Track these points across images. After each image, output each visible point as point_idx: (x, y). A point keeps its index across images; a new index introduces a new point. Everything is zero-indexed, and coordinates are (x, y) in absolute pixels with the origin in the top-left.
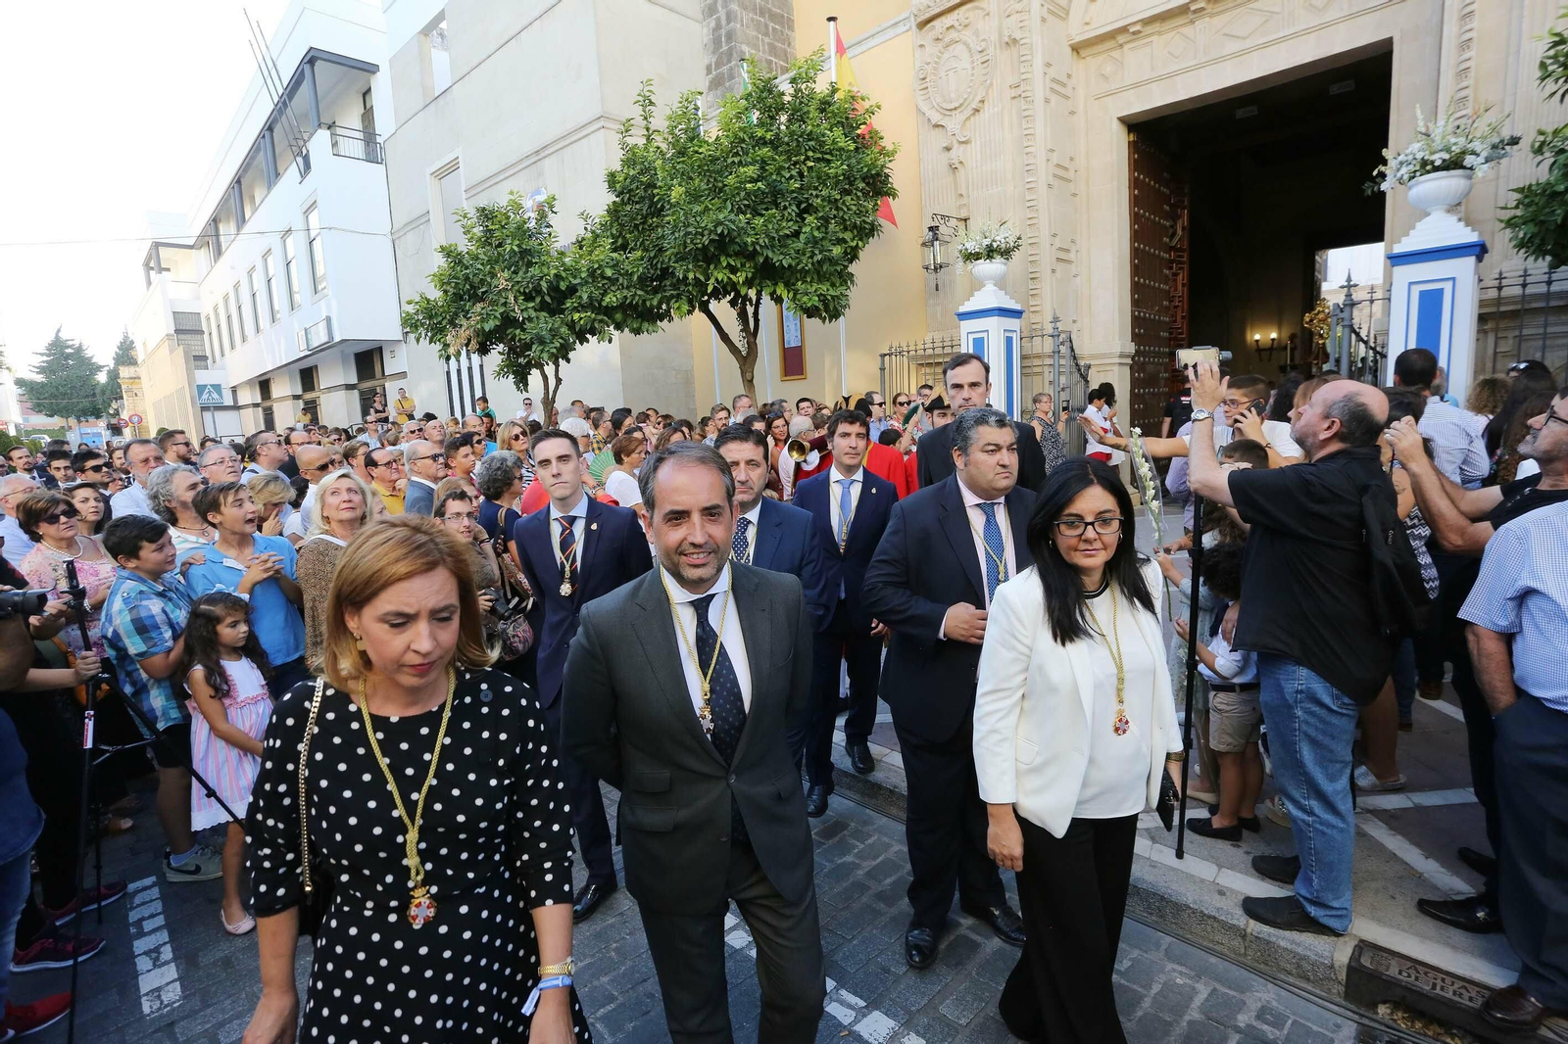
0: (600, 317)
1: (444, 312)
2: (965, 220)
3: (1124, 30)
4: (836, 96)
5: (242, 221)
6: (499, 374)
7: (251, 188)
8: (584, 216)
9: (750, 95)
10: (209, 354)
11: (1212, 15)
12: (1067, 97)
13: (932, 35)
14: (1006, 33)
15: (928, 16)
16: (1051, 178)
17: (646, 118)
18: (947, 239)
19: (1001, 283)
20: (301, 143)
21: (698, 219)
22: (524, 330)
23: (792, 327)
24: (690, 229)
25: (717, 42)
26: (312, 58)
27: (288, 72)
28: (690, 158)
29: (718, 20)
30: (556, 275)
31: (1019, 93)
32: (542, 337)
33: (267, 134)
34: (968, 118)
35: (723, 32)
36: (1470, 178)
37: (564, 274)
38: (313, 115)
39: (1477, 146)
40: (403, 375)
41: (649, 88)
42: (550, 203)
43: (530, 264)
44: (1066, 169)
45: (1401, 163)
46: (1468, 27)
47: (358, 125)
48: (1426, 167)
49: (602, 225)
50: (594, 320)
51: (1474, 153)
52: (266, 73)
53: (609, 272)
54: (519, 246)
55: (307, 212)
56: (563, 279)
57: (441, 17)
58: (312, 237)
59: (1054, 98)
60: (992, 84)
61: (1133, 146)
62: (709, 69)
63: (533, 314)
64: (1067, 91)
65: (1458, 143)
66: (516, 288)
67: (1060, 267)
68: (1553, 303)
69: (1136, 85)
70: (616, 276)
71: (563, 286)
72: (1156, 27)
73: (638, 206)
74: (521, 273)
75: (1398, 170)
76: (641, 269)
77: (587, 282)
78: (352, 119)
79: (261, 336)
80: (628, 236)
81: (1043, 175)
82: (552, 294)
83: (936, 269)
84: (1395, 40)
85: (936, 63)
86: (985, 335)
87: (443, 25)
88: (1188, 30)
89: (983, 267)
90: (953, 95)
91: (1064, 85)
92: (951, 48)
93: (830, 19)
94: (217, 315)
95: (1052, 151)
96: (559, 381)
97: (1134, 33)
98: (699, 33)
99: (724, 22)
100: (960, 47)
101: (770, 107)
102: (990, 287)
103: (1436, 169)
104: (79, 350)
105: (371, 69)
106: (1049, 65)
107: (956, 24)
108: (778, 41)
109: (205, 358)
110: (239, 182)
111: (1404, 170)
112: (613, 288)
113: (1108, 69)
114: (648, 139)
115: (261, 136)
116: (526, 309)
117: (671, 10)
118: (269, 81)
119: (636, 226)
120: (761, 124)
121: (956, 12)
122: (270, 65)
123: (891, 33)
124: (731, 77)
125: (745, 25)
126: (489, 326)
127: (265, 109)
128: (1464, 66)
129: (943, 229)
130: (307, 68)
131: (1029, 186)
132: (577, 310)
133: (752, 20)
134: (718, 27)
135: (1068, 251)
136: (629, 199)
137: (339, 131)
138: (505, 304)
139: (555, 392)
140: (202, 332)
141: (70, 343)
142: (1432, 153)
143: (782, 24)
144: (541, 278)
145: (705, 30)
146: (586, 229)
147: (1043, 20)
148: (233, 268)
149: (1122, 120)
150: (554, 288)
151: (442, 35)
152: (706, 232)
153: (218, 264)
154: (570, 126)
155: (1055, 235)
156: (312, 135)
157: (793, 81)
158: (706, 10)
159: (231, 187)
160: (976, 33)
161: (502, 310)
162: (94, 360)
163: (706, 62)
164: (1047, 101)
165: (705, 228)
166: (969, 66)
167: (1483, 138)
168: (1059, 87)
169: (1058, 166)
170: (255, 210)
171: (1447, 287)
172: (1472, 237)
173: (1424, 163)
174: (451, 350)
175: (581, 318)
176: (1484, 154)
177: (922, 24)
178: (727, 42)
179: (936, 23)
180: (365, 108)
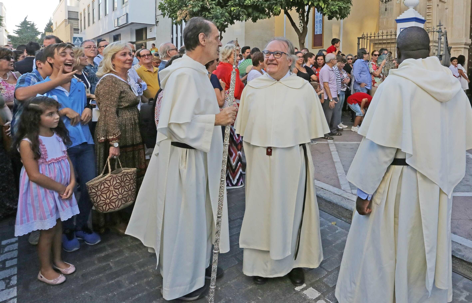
0: (243, 10)
1: (176, 4)
10: (80, 28)
22: (210, 13)
23: (319, 26)
32: (218, 16)
40: (154, 39)
50: (240, 11)
63: (214, 6)
67: (440, 4)
79: (100, 21)
83: (386, 2)
94: (84, 13)
102: (411, 9)
104: (33, 25)
109: (78, 30)
116: (211, 4)
126: (195, 10)
132: (232, 6)
140: (78, 20)
141: (30, 23)
162: (37, 30)
174: (179, 19)
175: (234, 10)
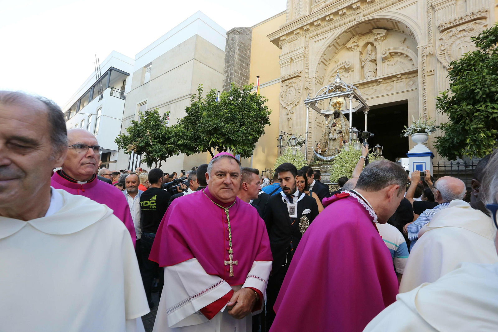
2: (291, 135)
7: (84, 102)
12: (322, 105)
13: (285, 84)
14: (305, 86)
15: (285, 79)
21: (210, 122)
24: (206, 125)
25: (227, 80)
26: (111, 69)
27: (103, 72)
33: (93, 88)
34: (294, 107)
36: (427, 135)
38: (107, 84)
39: (428, 127)
44: (321, 124)
46: (425, 98)
49: (182, 122)
51: (427, 129)
52: (97, 72)
55: (98, 110)
57: (150, 64)
58: (98, 117)
60: (301, 98)
65: (423, 126)
73: (194, 118)
75: (408, 131)
78: (119, 87)
80: (189, 126)
81: (314, 124)
83: (281, 147)
84: (408, 100)
85: (286, 91)
87: (151, 66)
90: (290, 100)
92: (290, 88)
93: (257, 77)
95: (317, 117)
98: (223, 77)
99: (229, 75)
100: (293, 88)
103: (418, 132)
105: (128, 74)
107: (292, 82)
108: (244, 82)
110: (81, 99)
111: (410, 131)
115: (91, 88)
117: (216, 70)
118: (97, 74)
119: (192, 123)
121: (292, 79)
122: (99, 70)
123: (274, 82)
125: (235, 76)
127: (94, 81)
128: (425, 108)
129: (284, 136)
130: (109, 72)
131: (310, 127)
133: (238, 76)
134: (228, 76)
137: (114, 89)
142: (417, 128)
143: (246, 78)
145: (224, 76)
147: (316, 84)
151: (150, 69)
154: (181, 95)
156: (105, 89)
158: (225, 71)
159: (77, 101)
160: (298, 85)
163: (223, 84)
166: (295, 93)
167: (430, 126)
169: (318, 122)
170: (83, 107)
171: (424, 164)
172: (429, 151)
173: (415, 130)
176: (430, 129)
177: (283, 81)
178: (230, 80)
179: (287, 81)
180: (123, 84)
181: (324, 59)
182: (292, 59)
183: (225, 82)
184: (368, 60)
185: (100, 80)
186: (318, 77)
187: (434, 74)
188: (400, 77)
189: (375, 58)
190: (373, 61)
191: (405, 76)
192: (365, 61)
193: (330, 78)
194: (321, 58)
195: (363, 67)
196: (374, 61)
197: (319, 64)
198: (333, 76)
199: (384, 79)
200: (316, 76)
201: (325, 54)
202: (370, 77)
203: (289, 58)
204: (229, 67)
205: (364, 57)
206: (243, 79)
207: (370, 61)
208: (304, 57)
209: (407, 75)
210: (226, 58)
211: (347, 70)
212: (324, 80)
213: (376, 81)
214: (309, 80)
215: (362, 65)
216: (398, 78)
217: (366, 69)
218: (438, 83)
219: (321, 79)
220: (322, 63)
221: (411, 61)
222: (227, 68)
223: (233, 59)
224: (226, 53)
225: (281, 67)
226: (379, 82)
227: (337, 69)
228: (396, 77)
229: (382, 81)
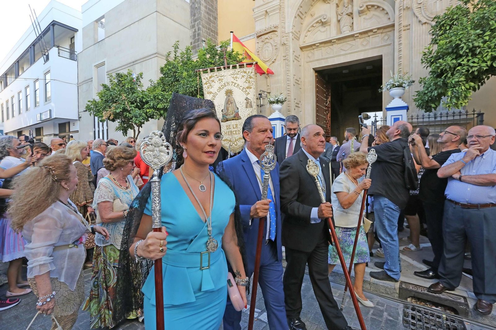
0: (156, 111)
1: (101, 106)
2: (269, 93)
3: (314, 45)
4: (233, 53)
5: (17, 76)
6: (117, 130)
7: (23, 64)
8: (151, 81)
9: (207, 49)
11: (338, 44)
12: (299, 61)
13: (261, 40)
14: (282, 41)
15: (260, 34)
16: (294, 83)
17: (175, 52)
18: (264, 97)
19: (280, 111)
20: (46, 51)
21: (191, 83)
22: (130, 113)
24: (188, 86)
25: (194, 36)
26: (54, 24)
27: (43, 27)
28: (188, 65)
29: (195, 30)
30: (142, 97)
31: (286, 58)
32: (137, 115)
33: (32, 47)
34: (271, 64)
35: (197, 33)
36: (404, 90)
37: (145, 97)
38: (52, 43)
39: (405, 82)
40: (77, 131)
41: (178, 43)
42: (141, 75)
43: (133, 93)
44: (298, 81)
45: (388, 85)
46: (400, 54)
47: (68, 47)
48: (394, 86)
49: (158, 83)
50: (154, 112)
51: (405, 83)
52: (35, 26)
53: (160, 97)
54: (130, 86)
55: (45, 74)
56: (144, 98)
57: (103, 17)
58: (47, 82)
59: (295, 61)
60: (278, 55)
61: (317, 77)
62: (191, 43)
63: (133, 108)
64: (299, 60)
65: (401, 81)
66: (128, 100)
67: (296, 108)
68: (424, 124)
69: (318, 60)
70: (162, 99)
71: (144, 101)
72: (323, 45)
73: (170, 79)
74: (130, 95)
75: (387, 86)
76: (171, 97)
77: (152, 100)
78: (67, 45)
79: (21, 115)
80: (166, 87)
81: (292, 81)
82: (140, 103)
83: (260, 106)
84: (383, 55)
85: (262, 48)
86: (275, 126)
87: (103, 20)
88: (331, 47)
89: (275, 106)
90: (267, 57)
91: (298, 58)
92: (266, 44)
93: (231, 32)
95: (295, 75)
96: (139, 132)
97: (317, 46)
98: (190, 33)
99: (197, 30)
100: (269, 44)
101: (214, 53)
102: (277, 112)
103: (396, 87)
105: (76, 30)
106: (294, 52)
107: (268, 38)
108: (213, 38)
110: (18, 62)
111: (388, 86)
112: (161, 103)
113: (310, 55)
114: (175, 58)
115: (30, 47)
116: (131, 107)
117: (181, 25)
118: (36, 29)
119: (169, 85)
120: (210, 58)
121: (268, 34)
122: (37, 24)
123: (249, 38)
124: (198, 46)
125: (203, 32)
126: (118, 111)
127: (33, 38)
128: (400, 63)
129: (263, 95)
130: (51, 27)
131: (288, 84)
132: (148, 108)
133: (206, 31)
134: (195, 31)
135: (299, 104)
136: (167, 76)
137: (60, 48)
138: (124, 104)
139: (138, 135)
142: (395, 83)
143: (215, 34)
144: (137, 97)
145: (191, 32)
146: (151, 85)
147: (293, 39)
148: (12, 91)
149: (314, 69)
150: (141, 101)
151: (102, 23)
152: (193, 87)
153: (5, 89)
154: (146, 55)
155: (295, 99)
156: (51, 48)
157: (221, 47)
158: (192, 26)
159: (14, 63)
160: (274, 41)
161: (123, 106)
163: (191, 41)
164: (294, 61)
165: (193, 86)
166: (271, 50)
167: (407, 80)
168: (297, 58)
169: (296, 80)
170: (23, 72)
171: (400, 117)
172: (406, 105)
173: (393, 85)
174: (104, 118)
175: (150, 111)
176: (407, 84)
177: (258, 37)
178: (198, 36)
179: (262, 37)
180: (71, 43)
181: (300, 12)
182: (266, 12)
183: (193, 39)
184: (344, 14)
185: (41, 37)
186: (295, 31)
187: (409, 29)
188: (376, 32)
189: (351, 12)
190: (349, 14)
191: (381, 31)
192: (341, 14)
193: (307, 32)
194: (297, 11)
195: (339, 21)
196: (351, 14)
197: (295, 17)
198: (309, 31)
199: (361, 33)
200: (293, 31)
201: (301, 7)
202: (347, 32)
203: (263, 11)
204: (196, 21)
205: (340, 10)
206: (212, 34)
207: (347, 14)
208: (280, 9)
209: (382, 30)
210: (191, 10)
211: (323, 24)
212: (300, 35)
213: (353, 36)
214: (286, 35)
215: (339, 19)
216: (374, 32)
217: (342, 22)
218: (413, 37)
219: (297, 34)
220: (298, 17)
221: (387, 15)
222: (194, 22)
223: (199, 11)
224: (191, 4)
225: (256, 21)
226: (356, 37)
227: (313, 23)
228: (372, 31)
229: (358, 36)
